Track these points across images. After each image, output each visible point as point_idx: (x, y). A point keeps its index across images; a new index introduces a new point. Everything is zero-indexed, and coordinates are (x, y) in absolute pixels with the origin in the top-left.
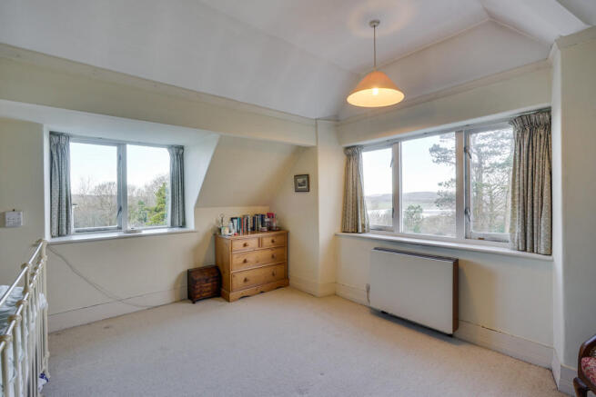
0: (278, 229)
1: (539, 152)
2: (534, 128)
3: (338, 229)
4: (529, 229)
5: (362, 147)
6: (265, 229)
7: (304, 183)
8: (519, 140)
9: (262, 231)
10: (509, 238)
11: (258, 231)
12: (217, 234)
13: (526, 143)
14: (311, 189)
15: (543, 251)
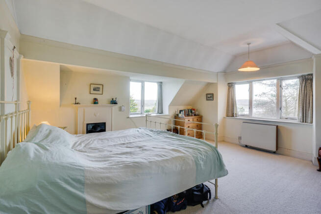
0: (198, 115)
1: (308, 88)
2: (307, 80)
3: (225, 115)
4: (305, 115)
5: (235, 83)
6: (193, 115)
7: (210, 97)
8: (301, 84)
9: (192, 116)
10: (297, 118)
11: (190, 116)
12: (176, 116)
13: (304, 85)
14: (214, 99)
15: (309, 122)
